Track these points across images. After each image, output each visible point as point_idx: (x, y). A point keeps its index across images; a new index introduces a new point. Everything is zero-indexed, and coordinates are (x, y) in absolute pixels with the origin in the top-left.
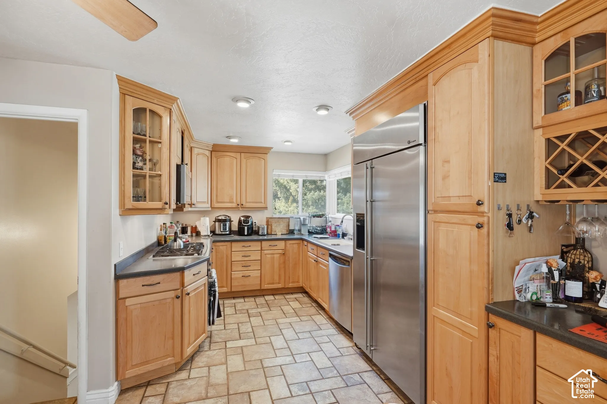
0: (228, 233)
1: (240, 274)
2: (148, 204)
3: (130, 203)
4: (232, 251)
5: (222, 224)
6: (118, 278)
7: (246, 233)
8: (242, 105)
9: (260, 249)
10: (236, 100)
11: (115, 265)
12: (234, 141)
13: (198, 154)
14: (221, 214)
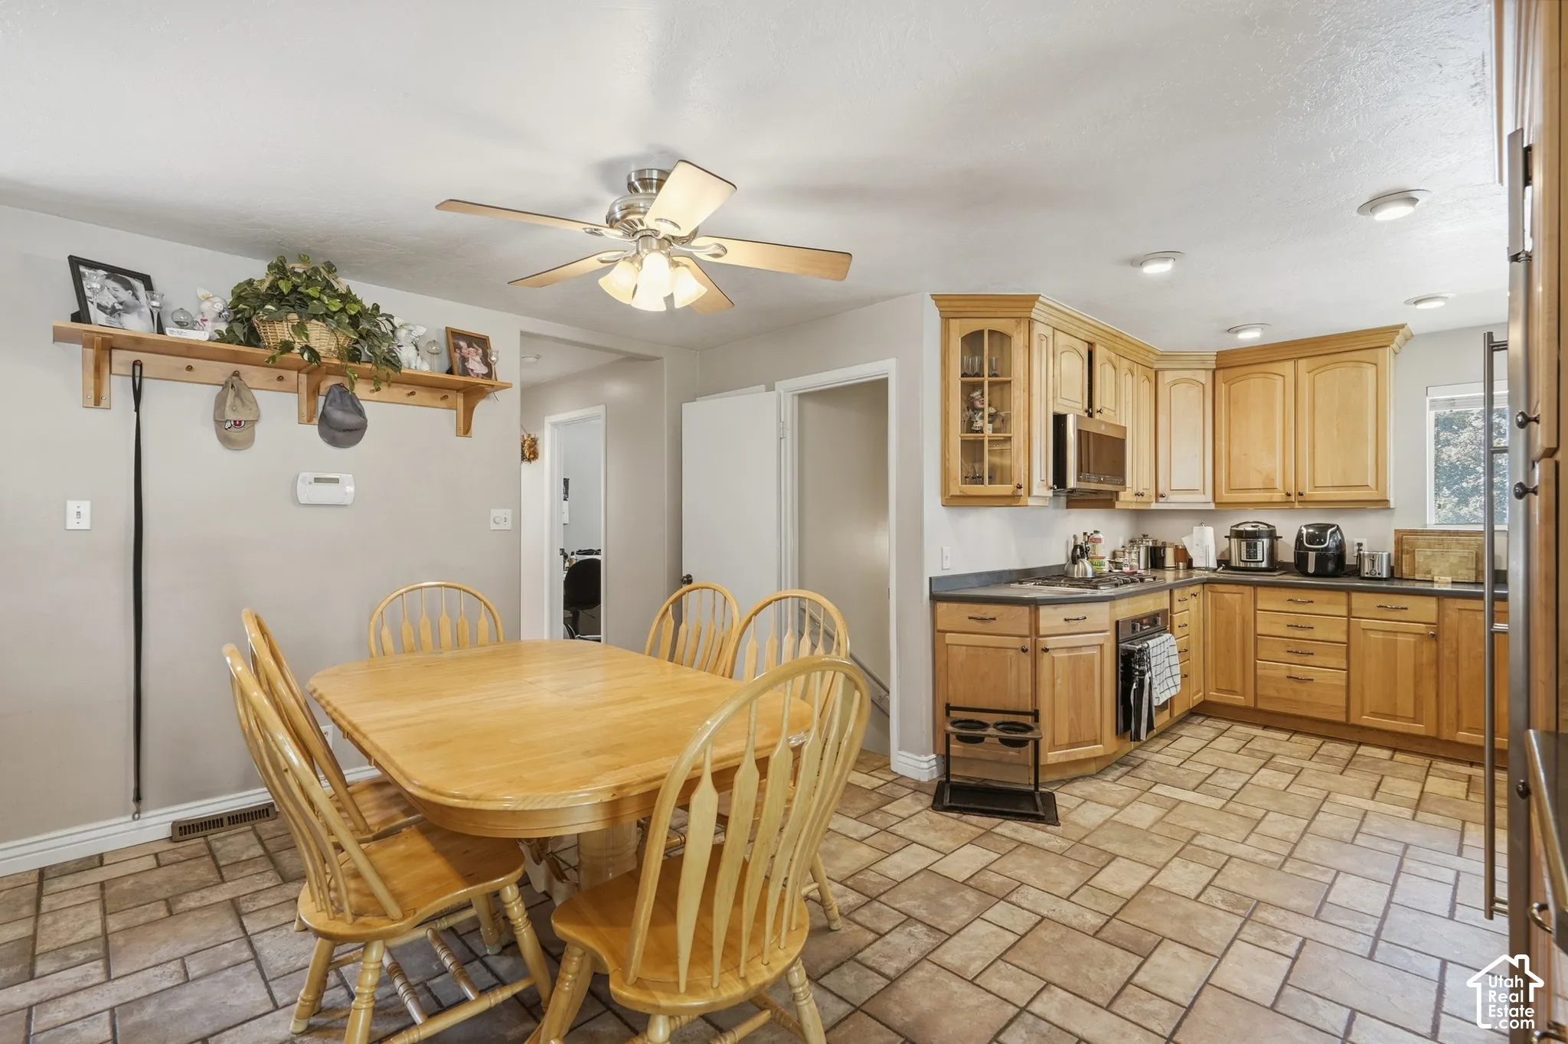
0: (1264, 565)
1: (1282, 670)
2: (987, 489)
3: (957, 487)
4: (1256, 610)
5: (1244, 544)
6: (935, 598)
7: (1311, 569)
8: (1156, 269)
9: (1345, 613)
10: (1139, 262)
11: (930, 578)
12: (1250, 337)
13: (1175, 383)
14: (1248, 520)
